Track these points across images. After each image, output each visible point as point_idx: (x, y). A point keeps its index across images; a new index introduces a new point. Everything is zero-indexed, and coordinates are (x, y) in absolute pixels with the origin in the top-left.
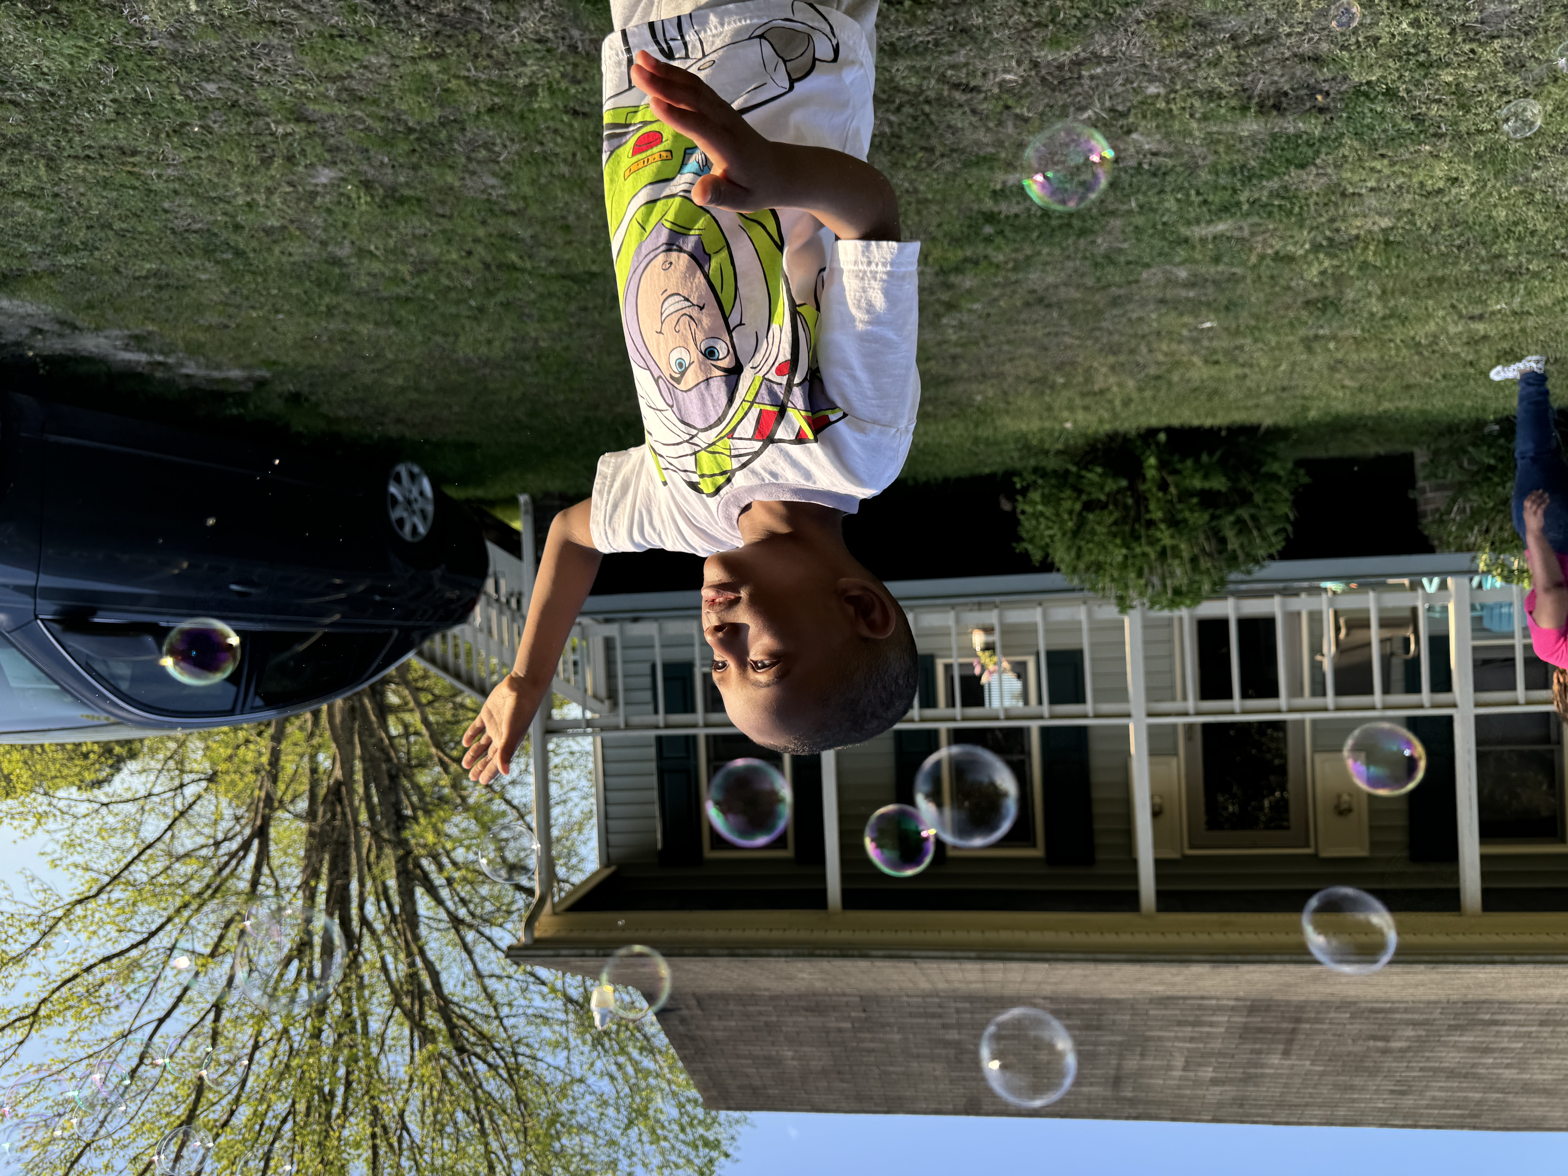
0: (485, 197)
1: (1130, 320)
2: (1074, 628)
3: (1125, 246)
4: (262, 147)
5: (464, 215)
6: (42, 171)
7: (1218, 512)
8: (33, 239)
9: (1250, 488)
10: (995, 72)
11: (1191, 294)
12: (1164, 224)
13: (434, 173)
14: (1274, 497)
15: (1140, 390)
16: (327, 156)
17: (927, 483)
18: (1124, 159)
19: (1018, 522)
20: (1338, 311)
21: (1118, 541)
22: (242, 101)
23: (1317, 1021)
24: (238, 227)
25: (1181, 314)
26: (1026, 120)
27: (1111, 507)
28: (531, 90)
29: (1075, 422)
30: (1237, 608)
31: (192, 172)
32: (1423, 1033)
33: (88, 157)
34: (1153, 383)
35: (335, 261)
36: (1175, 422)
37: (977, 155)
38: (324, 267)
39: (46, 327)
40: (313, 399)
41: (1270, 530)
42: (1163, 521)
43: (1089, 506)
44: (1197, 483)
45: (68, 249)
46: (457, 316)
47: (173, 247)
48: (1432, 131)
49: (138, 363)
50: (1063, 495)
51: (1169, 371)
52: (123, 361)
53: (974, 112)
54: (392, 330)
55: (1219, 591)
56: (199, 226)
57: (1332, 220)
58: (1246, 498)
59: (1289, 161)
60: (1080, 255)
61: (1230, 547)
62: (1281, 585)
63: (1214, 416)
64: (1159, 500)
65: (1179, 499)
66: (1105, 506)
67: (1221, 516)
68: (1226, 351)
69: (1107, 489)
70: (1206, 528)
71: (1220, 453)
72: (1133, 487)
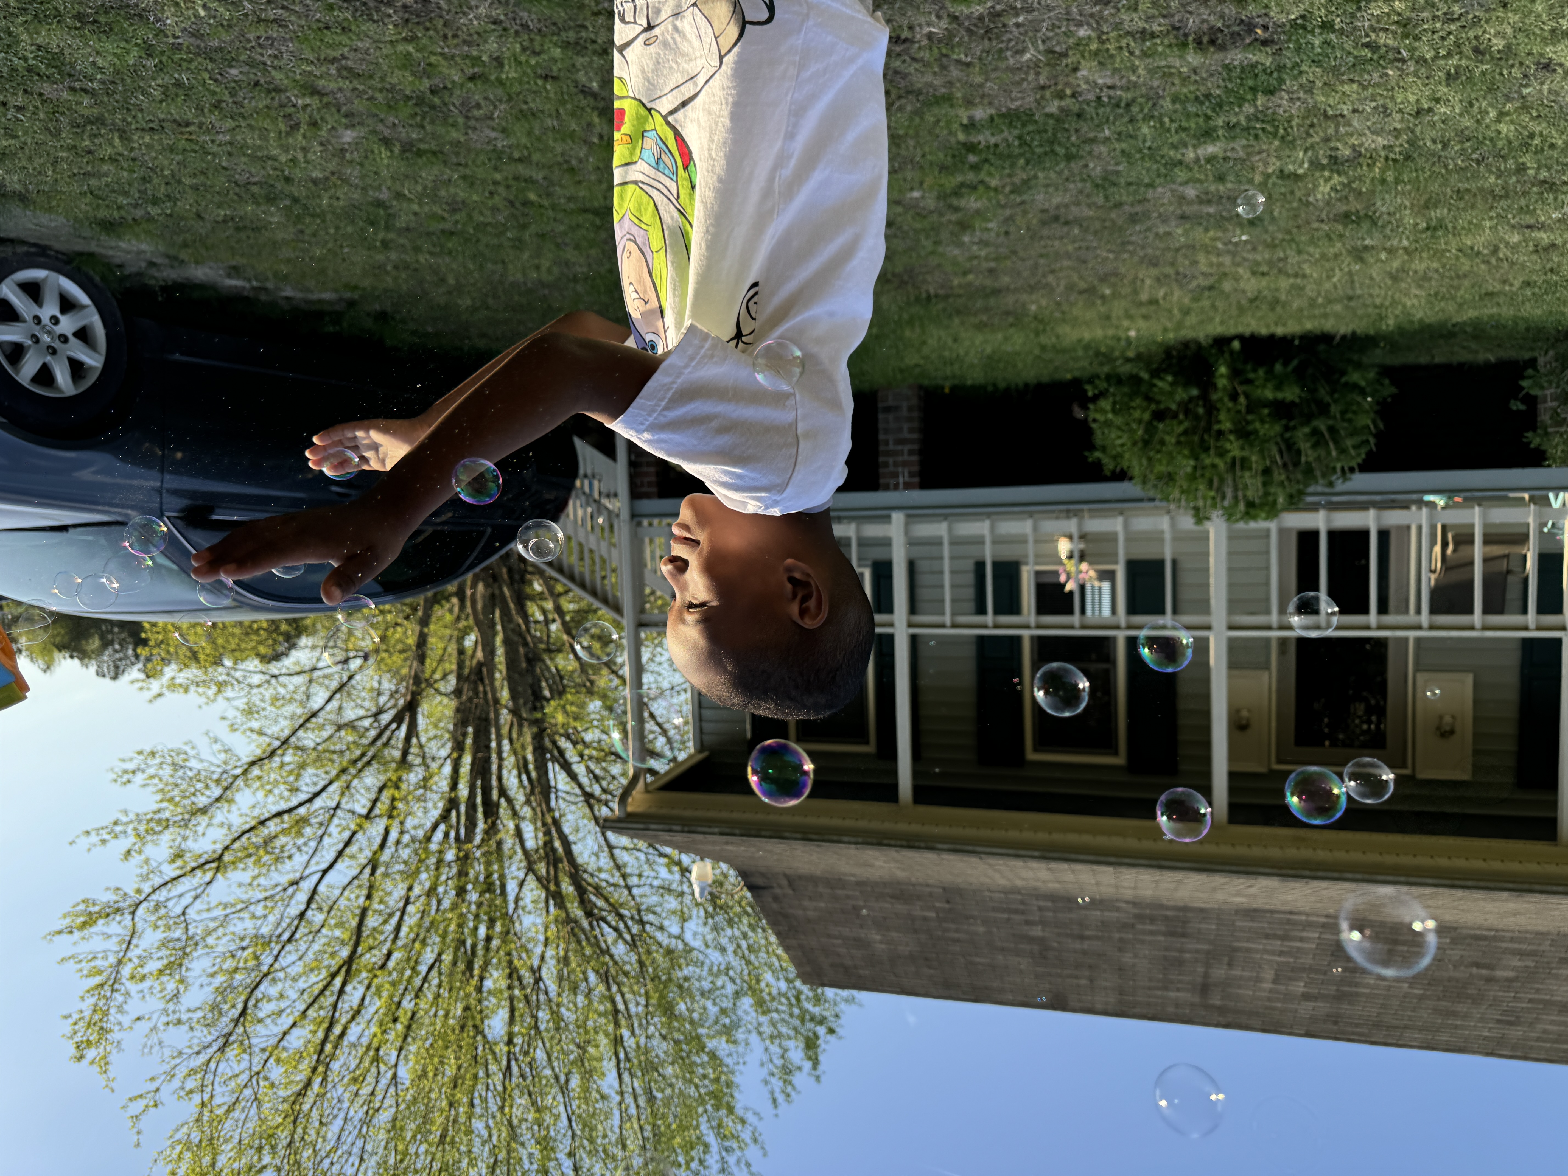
0: (491, 147)
1: (1157, 234)
2: (1157, 537)
3: (1121, 168)
4: (288, 116)
5: (479, 162)
6: (117, 141)
7: (1292, 424)
8: (126, 194)
9: (1328, 399)
10: (920, 25)
11: (1211, 210)
12: (1150, 148)
13: (440, 130)
14: (1354, 408)
15: (1196, 299)
16: (343, 120)
17: (1007, 389)
18: (1081, 94)
19: (1090, 432)
20: (1374, 223)
21: (1186, 452)
22: (262, 81)
24: (288, 180)
25: (1207, 230)
26: (968, 65)
27: (1181, 417)
28: (499, 62)
29: (1138, 331)
30: (1328, 520)
31: (239, 138)
32: (1532, 964)
33: (152, 129)
34: (1207, 293)
35: (379, 204)
36: (1247, 331)
37: (934, 96)
38: (371, 209)
39: (159, 261)
40: (398, 317)
41: (1349, 442)
42: (1231, 432)
43: (1160, 415)
44: (1269, 394)
45: (155, 201)
46: (500, 246)
47: (240, 197)
48: (1391, 56)
49: (244, 288)
50: (1133, 404)
51: (1219, 281)
52: (230, 287)
53: (914, 59)
54: (447, 259)
55: (1295, 503)
56: (256, 179)
57: (1327, 140)
58: (1323, 410)
59: (1253, 89)
60: (1077, 178)
61: (1303, 459)
62: (1378, 498)
63: (1284, 325)
64: (1229, 410)
65: (1249, 410)
66: (1175, 416)
67: (1294, 428)
68: (1270, 263)
69: (1178, 398)
70: (1279, 439)
71: (1295, 362)
72: (1204, 396)
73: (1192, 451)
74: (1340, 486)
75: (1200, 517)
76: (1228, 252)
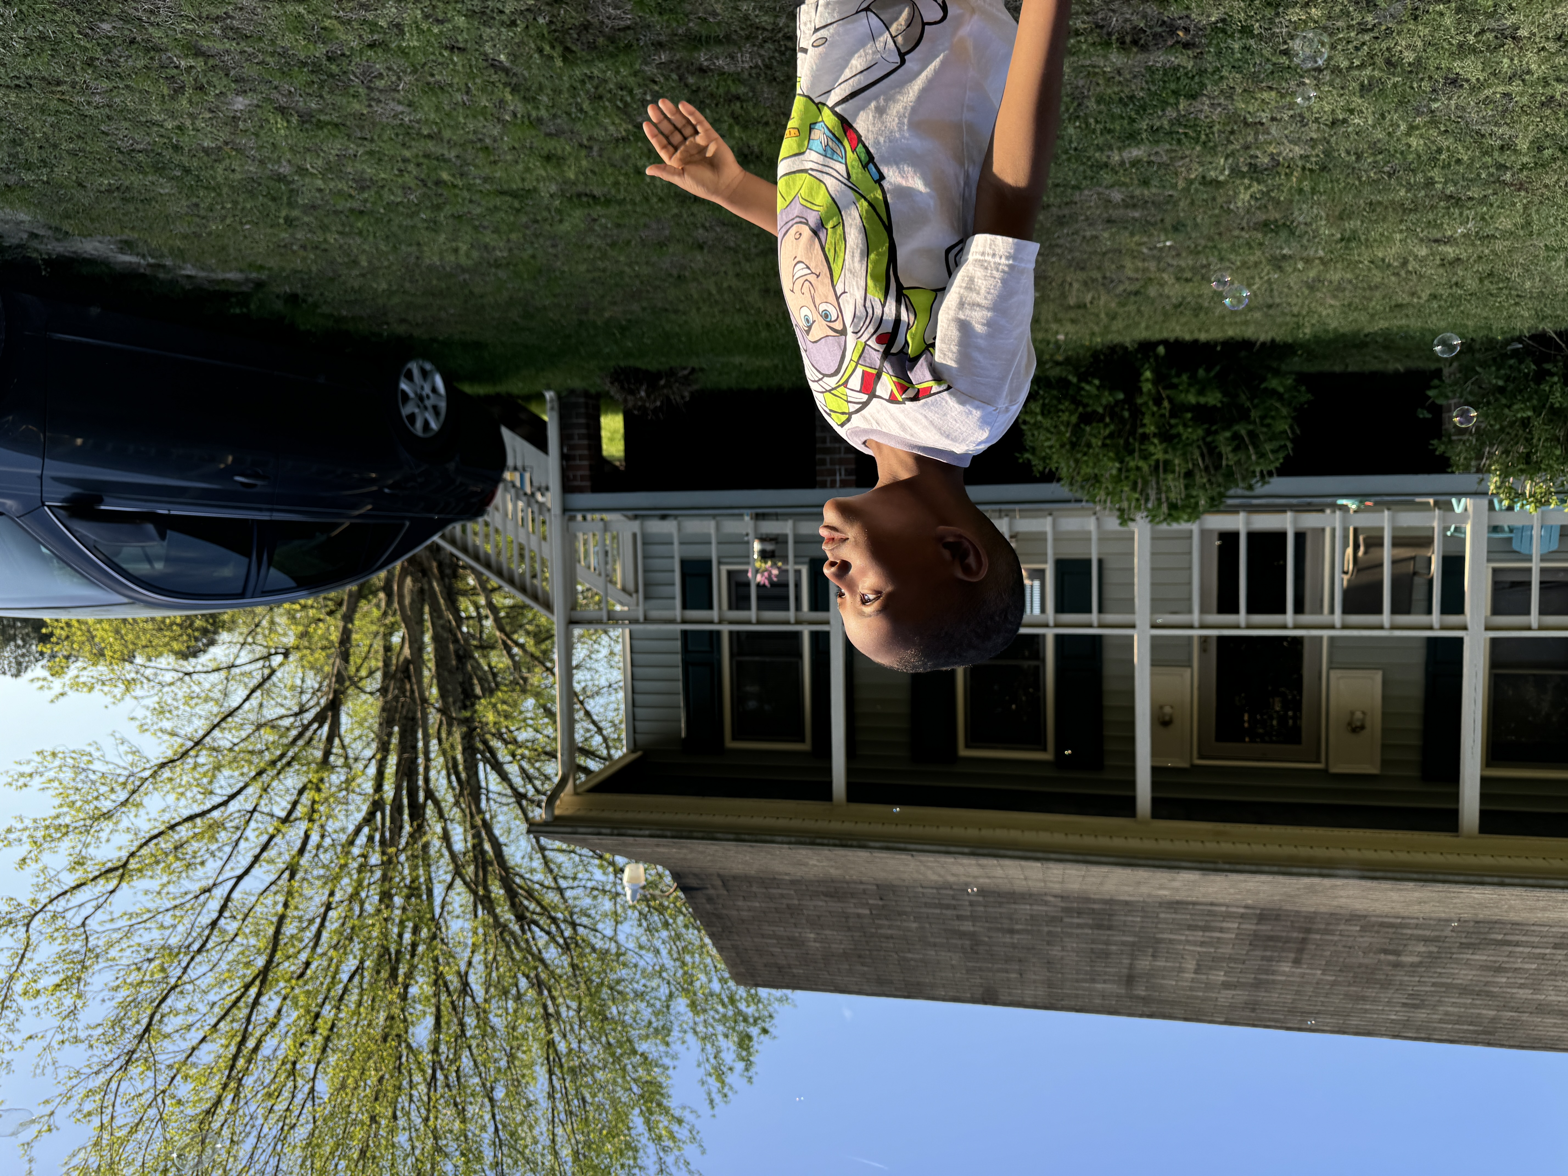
0: (397, 122)
1: (1084, 238)
2: (1083, 538)
5: (384, 138)
7: (1214, 428)
9: (1248, 404)
11: (1137, 214)
12: (1076, 149)
13: (341, 100)
14: (1272, 413)
15: (1122, 304)
16: (233, 86)
20: (1292, 233)
21: (1111, 454)
23: (1326, 932)
25: (1132, 234)
27: (1107, 420)
28: (399, 28)
29: (1067, 334)
30: (1248, 522)
31: (118, 100)
32: (1435, 949)
33: (18, 86)
34: (1133, 298)
36: (1172, 337)
38: (272, 184)
40: (310, 300)
41: (1268, 447)
42: (1155, 435)
43: (1088, 418)
44: (1192, 399)
46: (413, 227)
47: (125, 165)
49: (139, 264)
50: (1061, 407)
51: (1145, 286)
54: (358, 240)
55: (1216, 505)
57: (1247, 147)
58: (1244, 416)
59: (1176, 93)
61: (1224, 463)
62: (1295, 501)
63: (1207, 331)
64: (1153, 414)
65: (1173, 414)
66: (1101, 419)
67: (1216, 432)
68: (1193, 269)
69: (1104, 401)
70: (1201, 443)
71: (1218, 368)
72: (1130, 399)
73: (1117, 454)
74: (1259, 489)
75: (1125, 518)
76: (1154, 257)
